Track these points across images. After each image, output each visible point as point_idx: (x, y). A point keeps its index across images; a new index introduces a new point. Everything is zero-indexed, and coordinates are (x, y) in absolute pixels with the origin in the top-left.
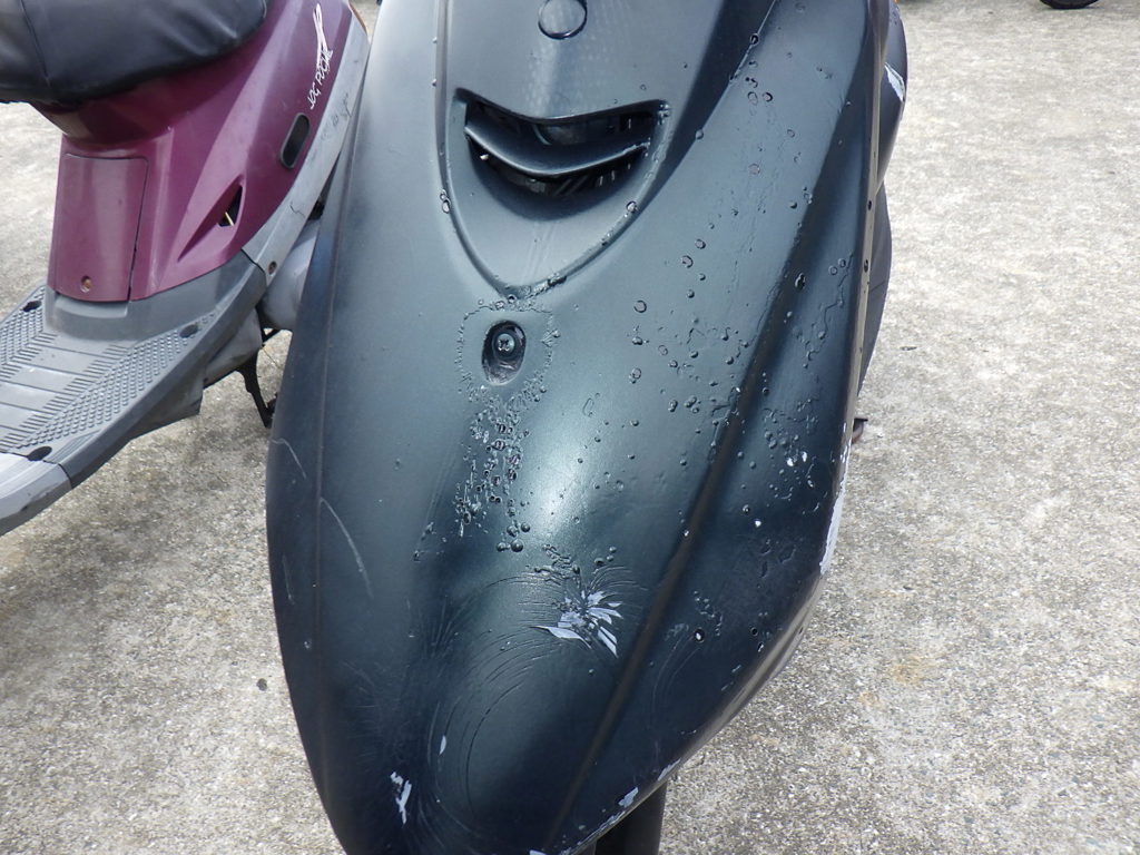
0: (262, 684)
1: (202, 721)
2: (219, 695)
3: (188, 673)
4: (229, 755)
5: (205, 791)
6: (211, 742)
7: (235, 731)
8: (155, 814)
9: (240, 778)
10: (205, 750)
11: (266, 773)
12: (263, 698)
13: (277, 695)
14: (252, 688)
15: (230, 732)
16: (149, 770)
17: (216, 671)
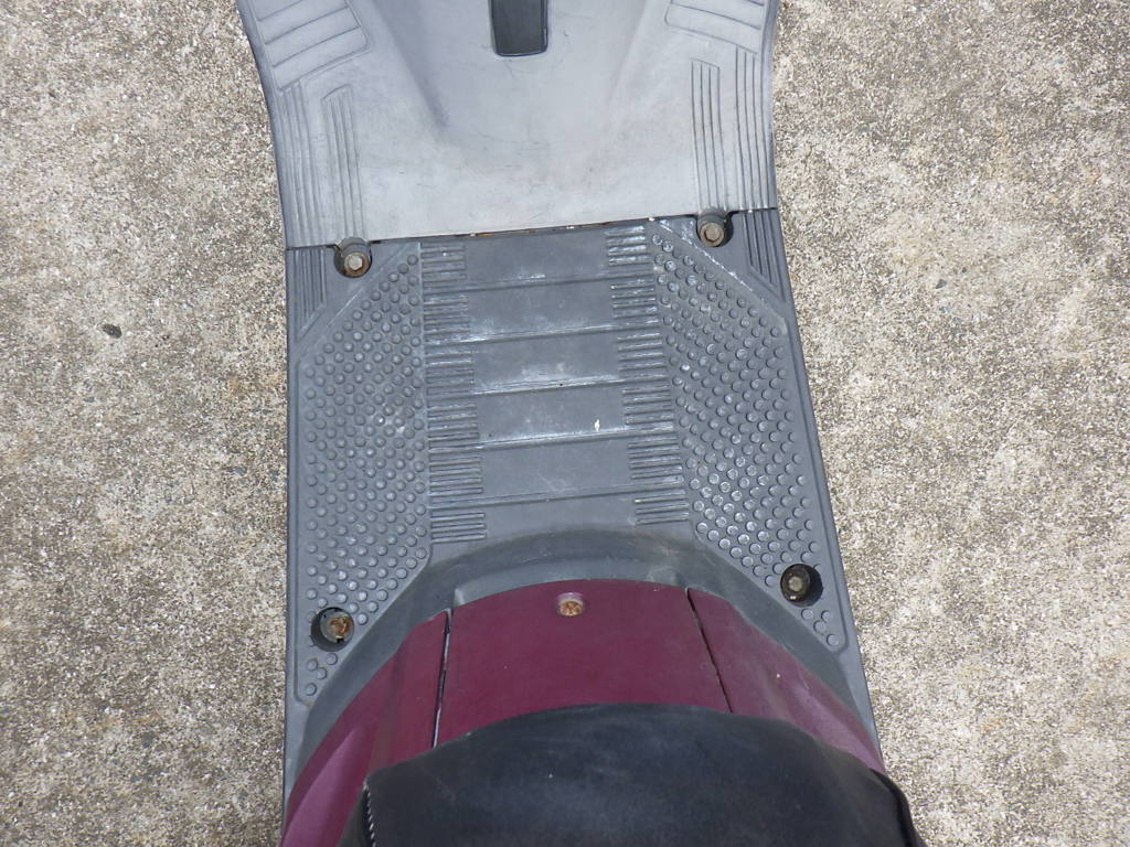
0: (114, 331)
1: (140, 258)
2: (149, 294)
3: (206, 298)
4: (78, 241)
5: (70, 198)
6: (109, 242)
7: (95, 267)
8: (96, 152)
9: (46, 227)
10: (108, 233)
11: (24, 244)
12: (98, 319)
13: (86, 328)
14: (119, 320)
15: (99, 263)
16: (145, 184)
17: (179, 318)
